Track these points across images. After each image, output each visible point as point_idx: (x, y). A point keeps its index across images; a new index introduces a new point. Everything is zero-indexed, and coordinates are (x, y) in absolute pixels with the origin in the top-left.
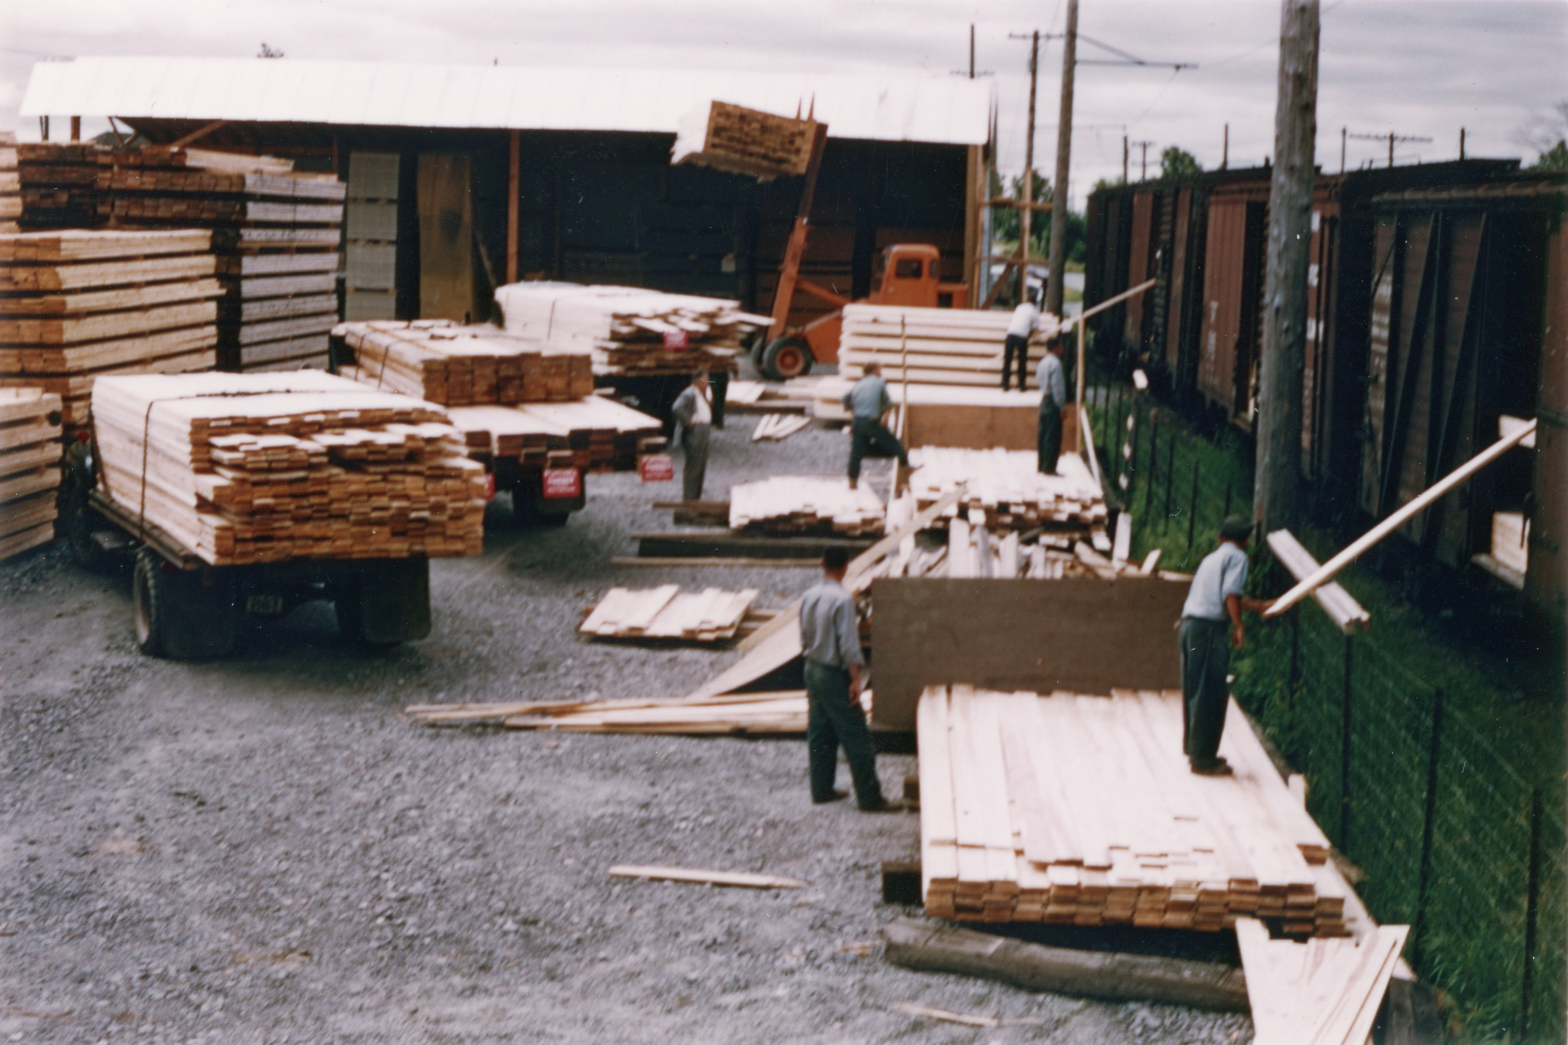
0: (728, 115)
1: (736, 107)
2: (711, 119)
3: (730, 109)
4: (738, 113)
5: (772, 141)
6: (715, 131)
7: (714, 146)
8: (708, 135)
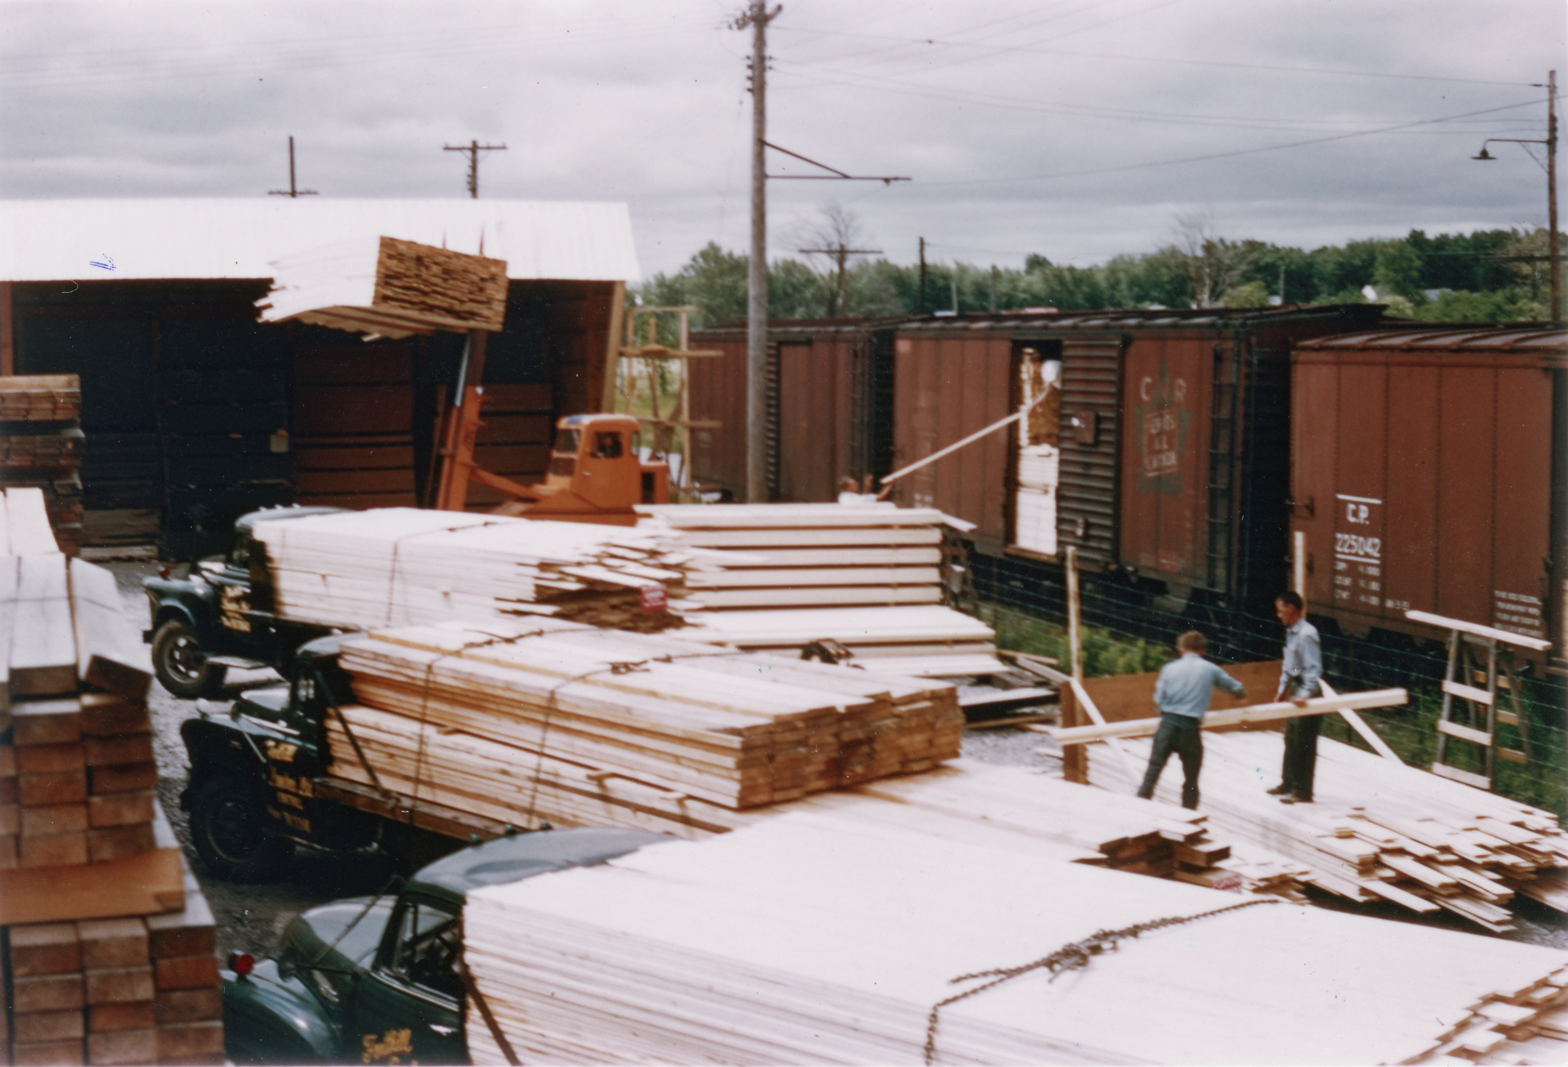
0: (400, 257)
1: (411, 244)
2: (380, 263)
3: (403, 248)
4: (413, 254)
5: (459, 289)
6: (386, 278)
7: (386, 298)
8: (377, 284)
